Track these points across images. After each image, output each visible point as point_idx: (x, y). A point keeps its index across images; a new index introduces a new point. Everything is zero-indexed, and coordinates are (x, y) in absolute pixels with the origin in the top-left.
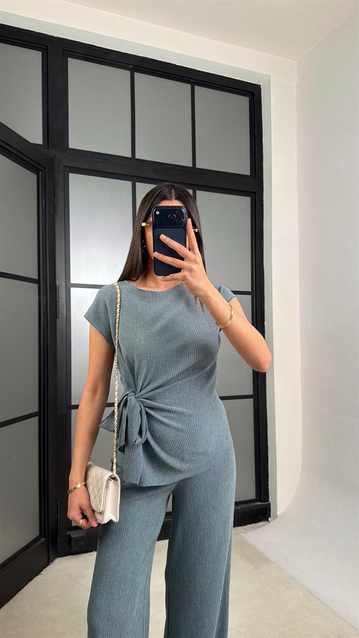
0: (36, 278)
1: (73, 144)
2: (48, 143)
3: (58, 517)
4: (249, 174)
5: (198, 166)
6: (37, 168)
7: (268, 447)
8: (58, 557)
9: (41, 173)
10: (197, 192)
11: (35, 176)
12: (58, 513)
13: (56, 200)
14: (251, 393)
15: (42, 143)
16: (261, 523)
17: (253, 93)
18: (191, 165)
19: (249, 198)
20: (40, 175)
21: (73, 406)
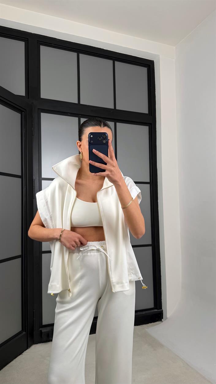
0: (20, 174)
1: (43, 95)
2: (28, 96)
3: (34, 320)
4: (147, 113)
5: (117, 108)
6: (21, 110)
7: (161, 276)
8: (34, 344)
9: (23, 113)
10: (117, 123)
11: (20, 115)
12: (34, 317)
13: (33, 129)
14: (151, 243)
15: (25, 95)
16: (157, 322)
17: (149, 65)
18: (113, 108)
19: (148, 127)
20: (23, 114)
21: (43, 251)
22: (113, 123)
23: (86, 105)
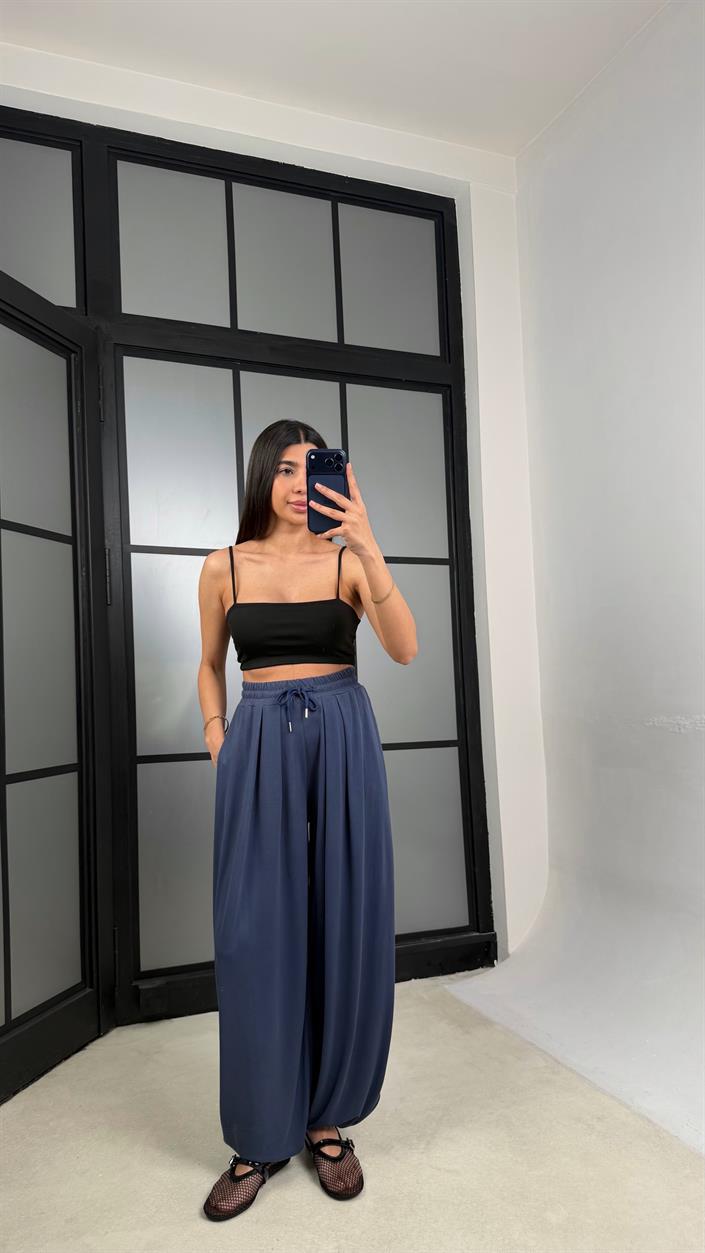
0: (69, 533)
1: (129, 306)
2: (86, 306)
3: (115, 955)
4: (437, 353)
5: (346, 342)
6: (67, 348)
7: (487, 833)
8: (118, 1025)
9: (73, 355)
10: (348, 385)
11: (63, 362)
12: (115, 946)
13: (101, 402)
14: (456, 738)
15: (74, 306)
16: (480, 970)
17: (442, 213)
18: (336, 341)
19: (440, 395)
20: (73, 360)
21: (140, 757)
22: (337, 384)
23: (255, 333)
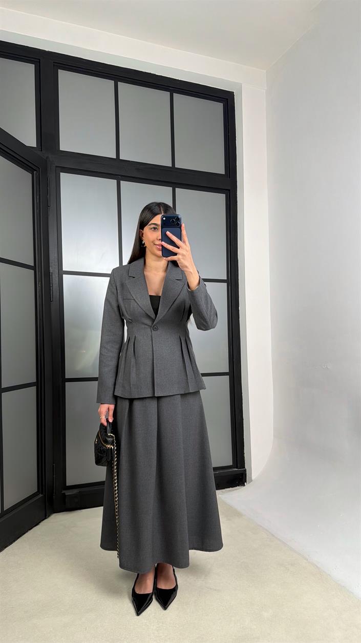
0: (32, 264)
1: (63, 147)
2: (41, 146)
3: (53, 478)
5: (176, 166)
6: (32, 168)
8: (54, 513)
9: (35, 172)
10: (176, 189)
12: (53, 475)
13: (48, 196)
14: (228, 371)
15: (36, 146)
16: (238, 487)
17: (227, 99)
18: (171, 166)
19: (224, 195)
20: (35, 174)
21: (67, 379)
22: (171, 189)
23: (129, 161)
